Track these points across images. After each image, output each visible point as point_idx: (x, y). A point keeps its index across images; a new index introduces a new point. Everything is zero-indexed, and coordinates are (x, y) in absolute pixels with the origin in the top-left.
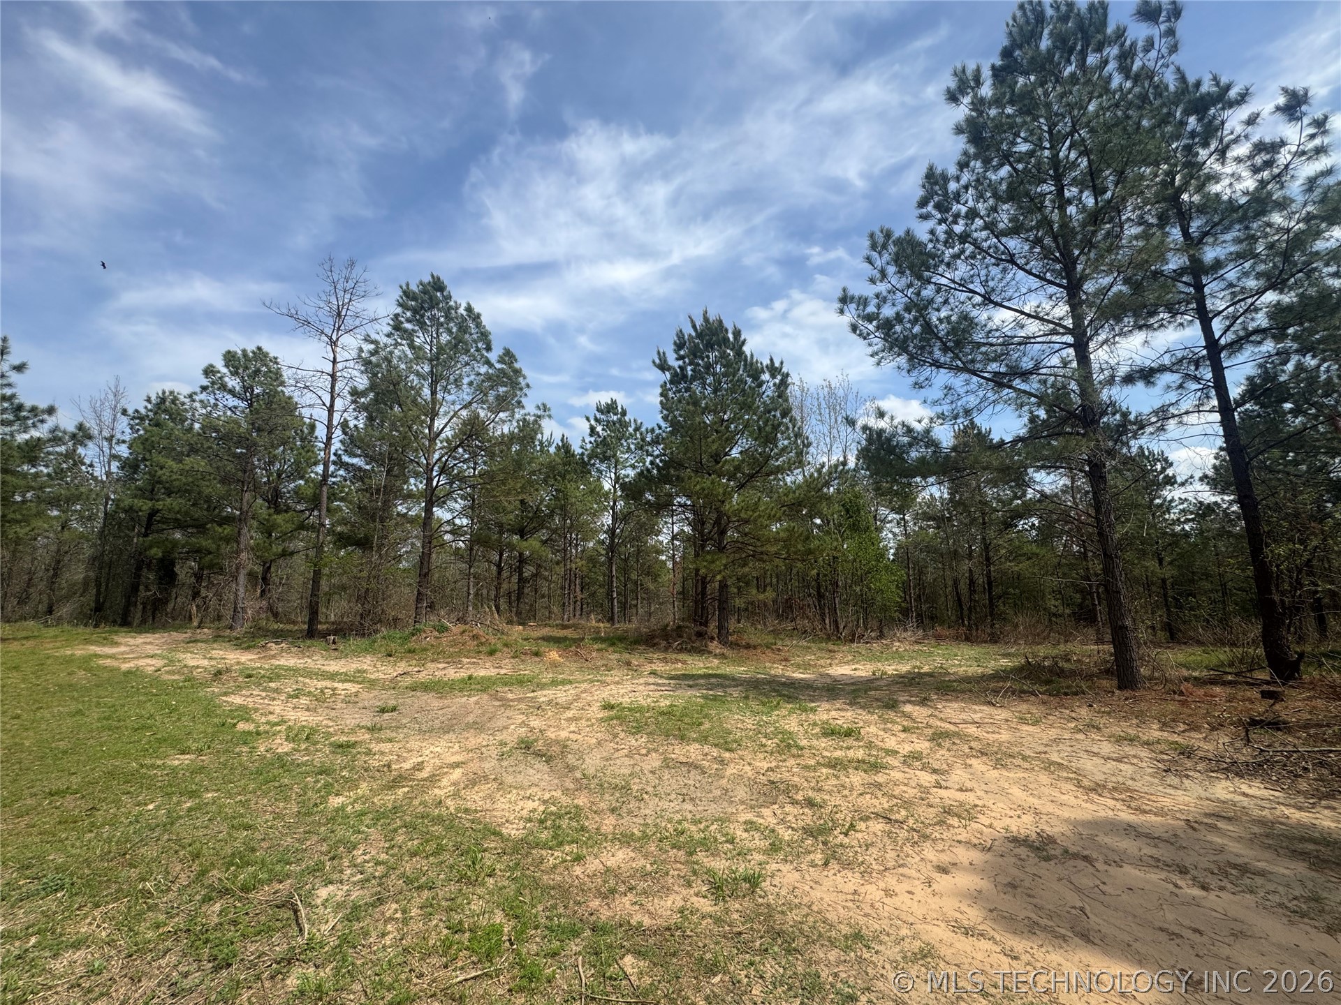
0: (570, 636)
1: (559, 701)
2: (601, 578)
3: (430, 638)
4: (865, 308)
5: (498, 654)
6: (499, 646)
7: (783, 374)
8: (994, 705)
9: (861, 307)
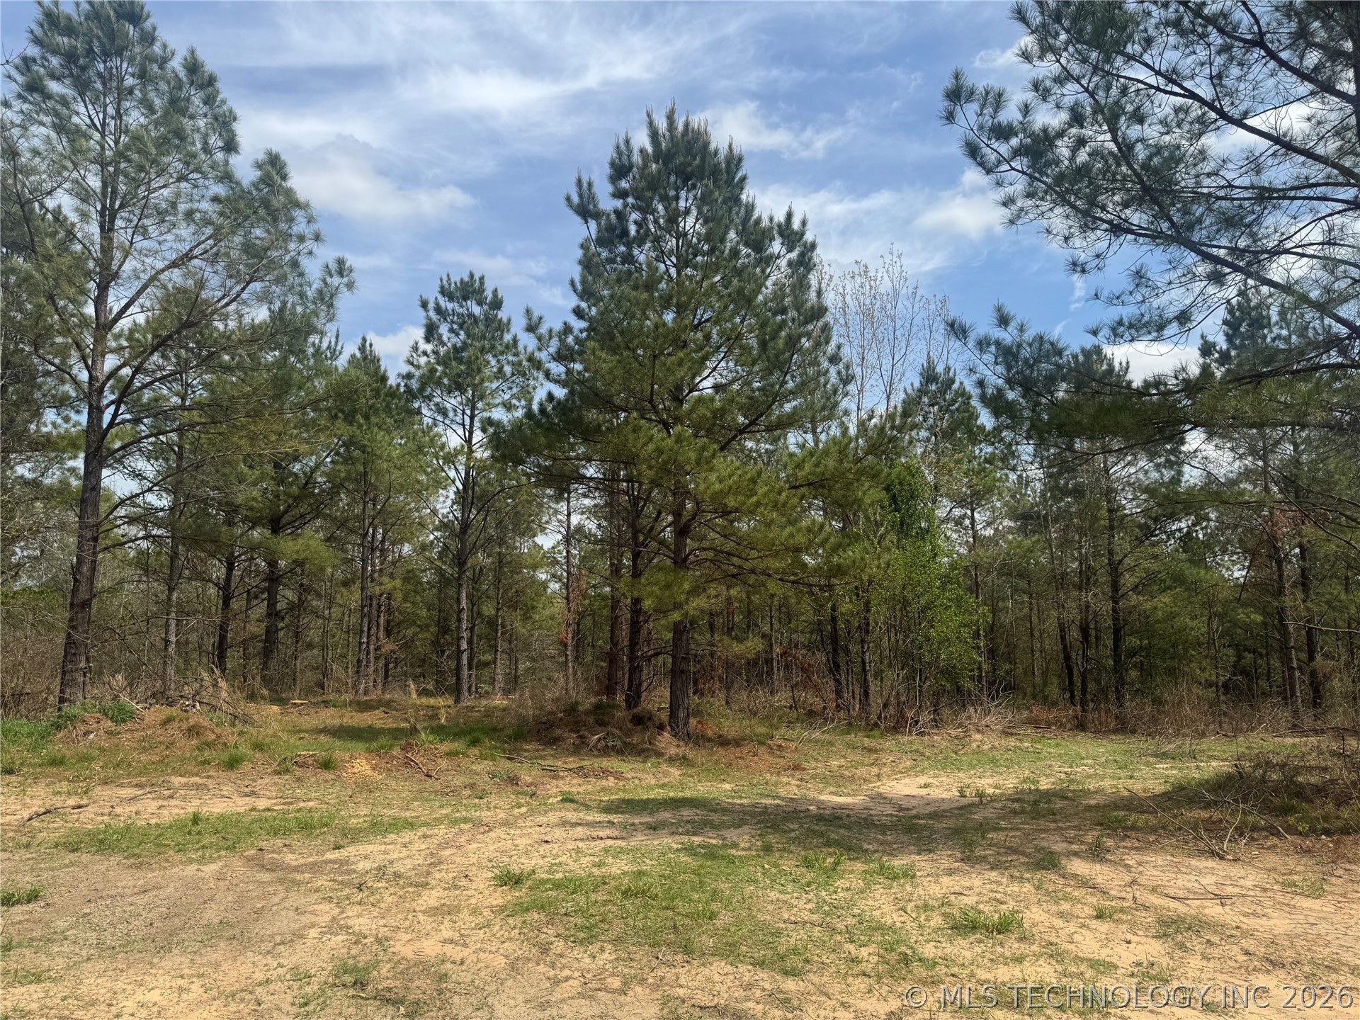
0: (379, 724)
1: (398, 867)
2: (424, 613)
3: (98, 733)
4: (996, 111)
5: (246, 767)
6: (244, 749)
7: (805, 245)
8: (1222, 858)
9: (988, 110)
